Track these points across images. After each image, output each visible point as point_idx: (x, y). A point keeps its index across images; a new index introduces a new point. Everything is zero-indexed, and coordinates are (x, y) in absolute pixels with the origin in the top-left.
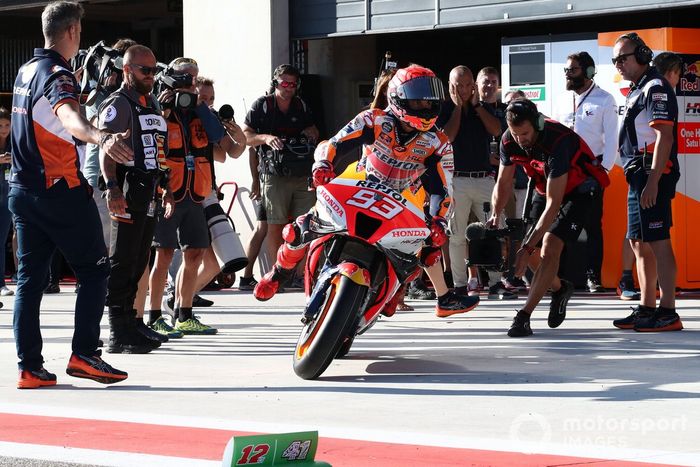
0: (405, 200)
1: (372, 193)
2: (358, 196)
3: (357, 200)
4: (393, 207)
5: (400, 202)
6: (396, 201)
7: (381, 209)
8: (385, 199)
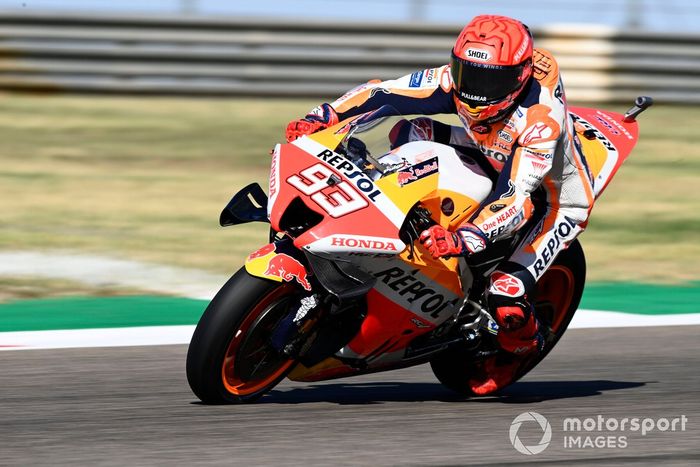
0: (377, 193)
1: (328, 173)
2: (308, 173)
3: (304, 180)
4: (350, 199)
5: (366, 194)
6: (359, 189)
7: (329, 198)
8: (343, 185)
